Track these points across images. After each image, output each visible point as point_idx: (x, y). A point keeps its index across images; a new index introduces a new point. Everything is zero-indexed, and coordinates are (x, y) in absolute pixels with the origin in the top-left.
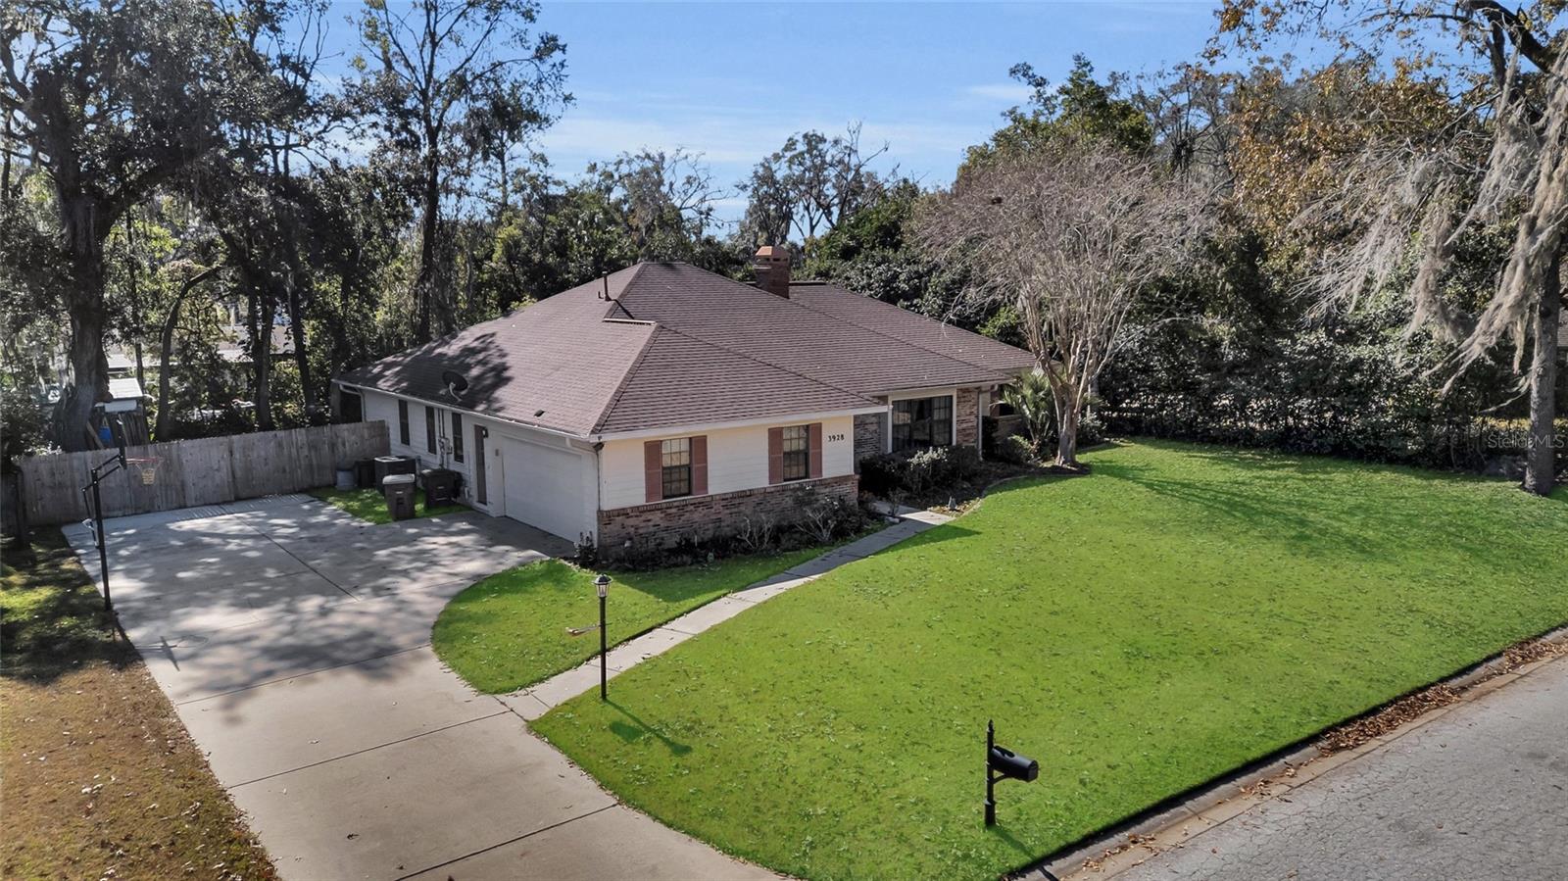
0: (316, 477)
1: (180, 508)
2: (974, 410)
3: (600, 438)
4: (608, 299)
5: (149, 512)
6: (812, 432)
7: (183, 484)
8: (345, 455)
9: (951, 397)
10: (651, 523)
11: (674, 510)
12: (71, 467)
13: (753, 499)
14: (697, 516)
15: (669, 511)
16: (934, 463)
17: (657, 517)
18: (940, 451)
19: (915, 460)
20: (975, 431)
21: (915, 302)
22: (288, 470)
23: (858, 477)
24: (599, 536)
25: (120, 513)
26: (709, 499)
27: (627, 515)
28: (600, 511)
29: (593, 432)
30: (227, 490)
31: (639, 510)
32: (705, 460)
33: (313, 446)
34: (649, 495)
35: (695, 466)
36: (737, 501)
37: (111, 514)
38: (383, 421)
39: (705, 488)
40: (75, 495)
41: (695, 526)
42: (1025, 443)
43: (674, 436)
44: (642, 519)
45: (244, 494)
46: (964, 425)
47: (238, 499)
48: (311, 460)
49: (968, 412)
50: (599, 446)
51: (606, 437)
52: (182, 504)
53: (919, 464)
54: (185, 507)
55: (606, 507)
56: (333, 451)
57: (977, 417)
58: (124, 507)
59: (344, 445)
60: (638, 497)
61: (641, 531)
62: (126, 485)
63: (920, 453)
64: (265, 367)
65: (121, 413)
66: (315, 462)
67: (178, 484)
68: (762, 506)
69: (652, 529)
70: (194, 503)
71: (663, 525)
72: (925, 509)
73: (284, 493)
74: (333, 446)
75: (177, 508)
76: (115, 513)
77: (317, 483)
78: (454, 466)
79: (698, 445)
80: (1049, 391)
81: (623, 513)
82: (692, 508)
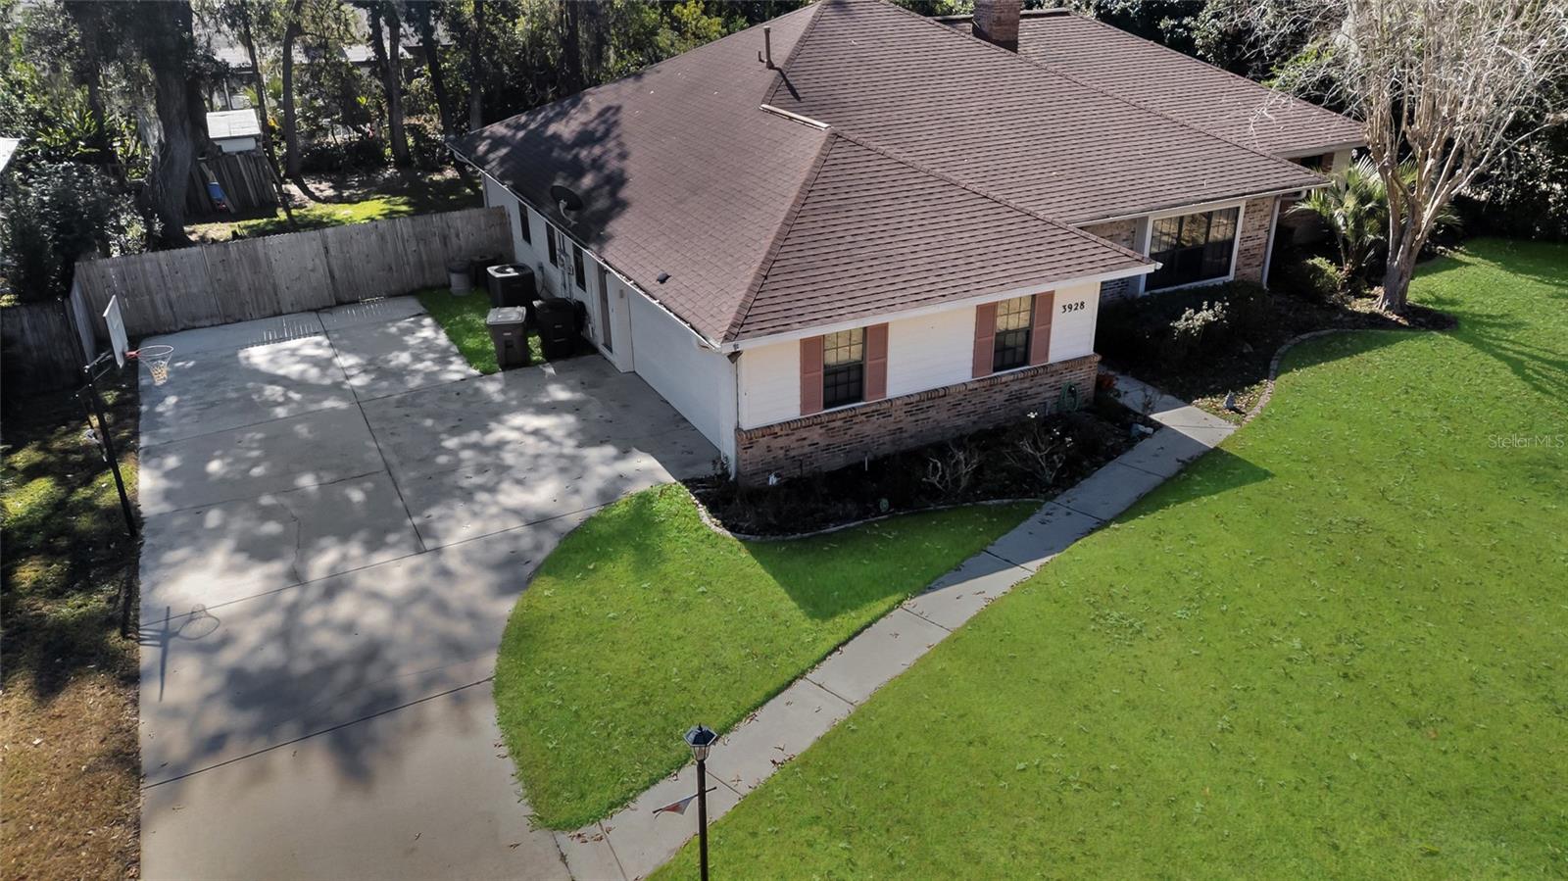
0: (427, 276)
1: (275, 315)
2: (1266, 222)
3: (736, 346)
4: (771, 66)
5: (240, 321)
6: (1041, 305)
7: (275, 287)
8: (460, 249)
9: (1238, 209)
10: (806, 443)
11: (838, 423)
12: (144, 271)
13: (948, 399)
14: (869, 428)
15: (831, 425)
16: (1208, 326)
17: (815, 435)
18: (1218, 306)
19: (1181, 324)
20: (1262, 251)
21: (1185, 22)
22: (394, 268)
23: (1098, 358)
24: (737, 461)
25: (207, 323)
26: (886, 405)
27: (775, 436)
28: (738, 430)
29: (726, 339)
30: (326, 293)
31: (791, 427)
32: (885, 355)
33: (421, 238)
34: (805, 406)
35: (869, 363)
36: (928, 404)
37: (197, 324)
38: (503, 207)
39: (882, 387)
40: (152, 301)
41: (866, 440)
42: (1331, 269)
43: (841, 331)
44: (793, 438)
45: (347, 298)
46: (1249, 244)
47: (340, 303)
48: (420, 254)
49: (1257, 224)
50: (734, 356)
51: (744, 345)
52: (277, 311)
53: (1187, 330)
54: (281, 314)
55: (745, 426)
56: (445, 244)
57: (1269, 231)
58: (212, 316)
59: (457, 236)
60: (789, 409)
61: (792, 453)
62: (210, 290)
63: (1189, 312)
64: (395, 92)
65: (240, 153)
66: (425, 258)
67: (269, 287)
68: (960, 408)
69: (807, 450)
70: (290, 309)
71: (823, 443)
72: (1189, 402)
73: (393, 295)
74: (445, 239)
75: (270, 317)
76: (203, 323)
77: (430, 283)
78: (577, 294)
79: (875, 338)
80: (1381, 203)
81: (768, 431)
82: (863, 418)
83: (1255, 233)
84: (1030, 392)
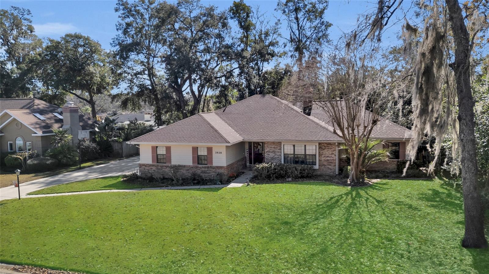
2: (334, 153)
6: (208, 150)
9: (316, 146)
10: (152, 170)
14: (167, 170)
15: (158, 167)
17: (154, 168)
31: (150, 165)
32: (170, 154)
34: (153, 161)
35: (167, 155)
39: (170, 162)
44: (150, 168)
57: (336, 156)
60: (150, 161)
61: (149, 171)
68: (189, 171)
69: (153, 171)
71: (156, 171)
79: (168, 149)
81: (145, 165)
82: (165, 167)
83: (330, 155)
84: (207, 172)
